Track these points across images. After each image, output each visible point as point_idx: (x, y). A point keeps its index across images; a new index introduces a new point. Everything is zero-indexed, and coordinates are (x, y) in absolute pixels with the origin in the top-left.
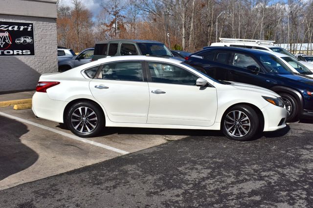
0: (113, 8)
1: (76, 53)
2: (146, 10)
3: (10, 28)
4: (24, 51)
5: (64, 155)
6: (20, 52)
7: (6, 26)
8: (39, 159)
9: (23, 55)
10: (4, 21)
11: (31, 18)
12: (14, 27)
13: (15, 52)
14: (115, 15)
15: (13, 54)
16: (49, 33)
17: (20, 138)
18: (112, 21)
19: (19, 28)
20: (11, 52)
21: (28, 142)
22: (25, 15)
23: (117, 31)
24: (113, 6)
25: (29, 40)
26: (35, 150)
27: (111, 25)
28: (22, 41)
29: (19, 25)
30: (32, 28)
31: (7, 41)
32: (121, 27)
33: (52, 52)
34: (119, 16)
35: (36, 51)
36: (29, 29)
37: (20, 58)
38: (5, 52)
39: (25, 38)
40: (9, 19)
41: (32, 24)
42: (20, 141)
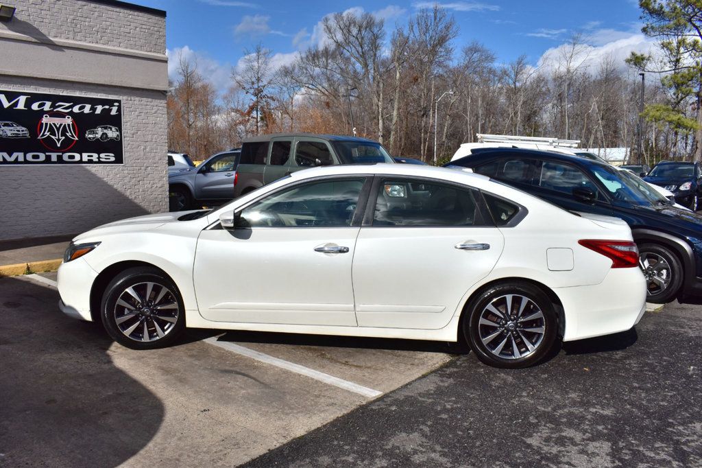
0: (253, 83)
1: (195, 163)
2: (310, 86)
3: (76, 109)
4: (102, 155)
5: (227, 403)
6: (95, 157)
7: (67, 105)
8: (169, 417)
9: (100, 162)
10: (65, 93)
11: (117, 89)
12: (83, 107)
13: (85, 157)
14: (256, 95)
15: (81, 162)
16: (151, 120)
17: (108, 352)
18: (251, 105)
19: (94, 109)
20: (77, 157)
21: (132, 362)
22: (106, 83)
23: (259, 124)
24: (254, 80)
25: (112, 133)
26: (151, 388)
27: (249, 113)
28: (99, 136)
29: (94, 102)
30: (119, 110)
31: (69, 134)
32: (267, 117)
33: (157, 158)
34: (264, 97)
35: (125, 155)
36: (114, 112)
37: (93, 168)
38: (66, 157)
39: (106, 128)
40: (75, 89)
41: (119, 101)
42: (109, 361)
